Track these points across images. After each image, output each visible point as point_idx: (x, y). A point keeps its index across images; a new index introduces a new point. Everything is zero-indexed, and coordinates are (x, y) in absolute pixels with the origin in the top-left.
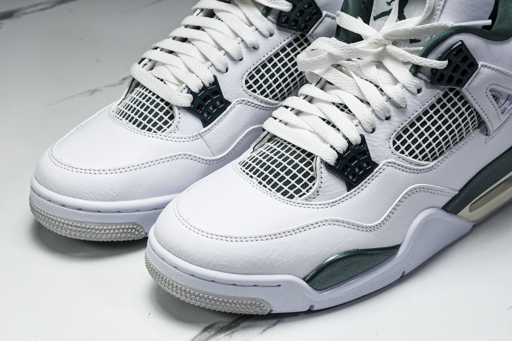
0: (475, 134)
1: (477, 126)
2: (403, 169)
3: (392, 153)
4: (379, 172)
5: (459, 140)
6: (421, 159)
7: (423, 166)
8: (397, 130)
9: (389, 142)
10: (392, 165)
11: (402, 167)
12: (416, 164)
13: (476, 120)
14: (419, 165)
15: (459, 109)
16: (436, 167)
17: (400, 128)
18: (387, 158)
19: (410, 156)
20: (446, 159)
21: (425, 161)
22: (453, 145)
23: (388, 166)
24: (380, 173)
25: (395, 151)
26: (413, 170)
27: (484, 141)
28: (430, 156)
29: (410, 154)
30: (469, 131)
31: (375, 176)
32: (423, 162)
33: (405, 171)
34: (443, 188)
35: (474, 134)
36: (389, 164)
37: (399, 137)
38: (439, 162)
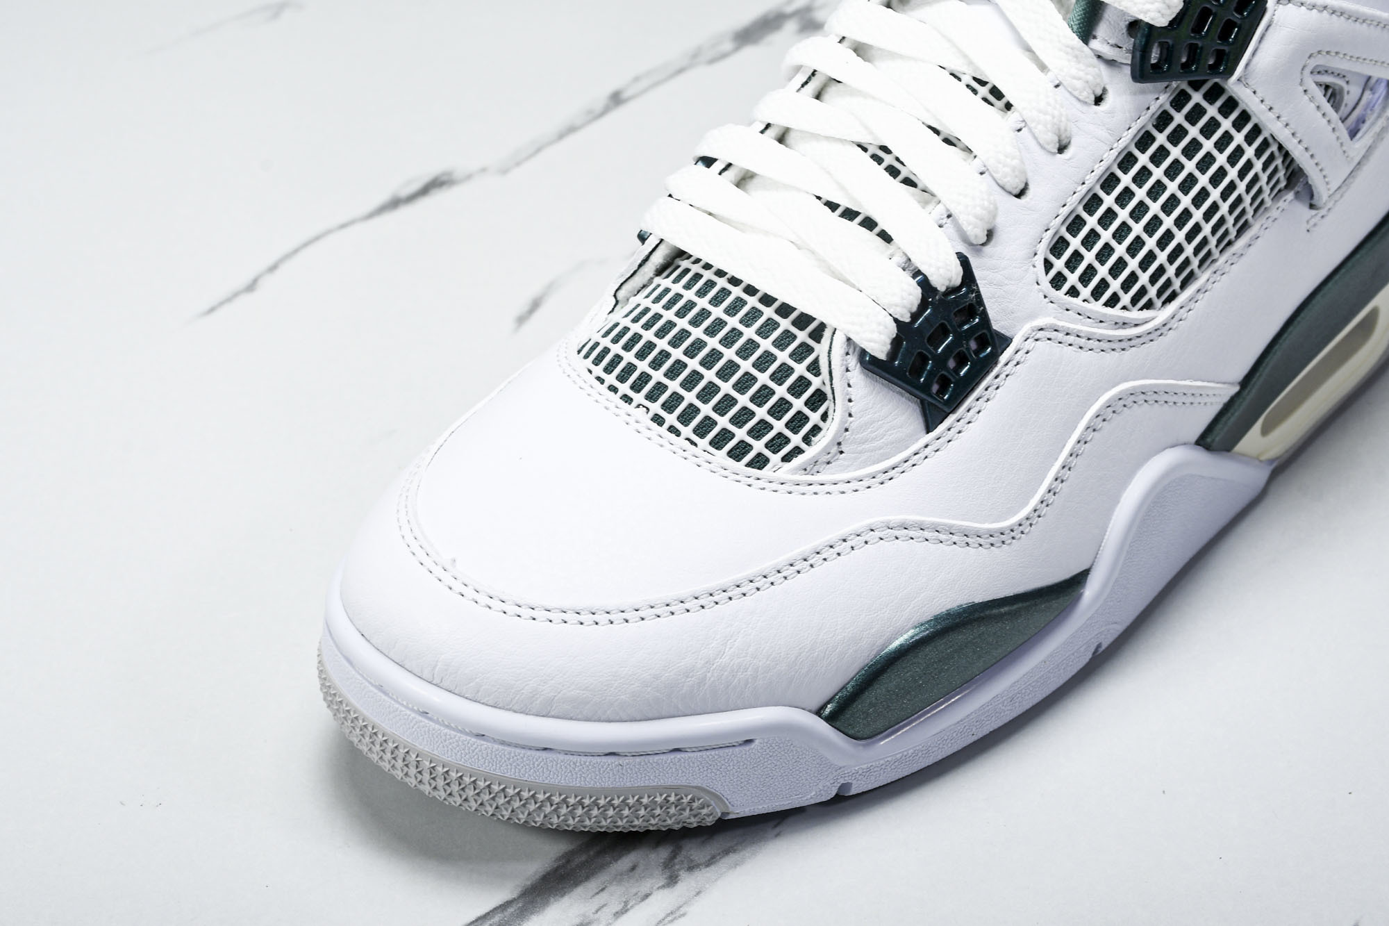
0: (1280, 209)
1: (1283, 184)
2: (1082, 341)
3: (1045, 297)
4: (1015, 362)
5: (1235, 233)
6: (1130, 306)
7: (1136, 325)
8: (1052, 224)
9: (1034, 266)
10: (1049, 337)
11: (1078, 336)
12: (1116, 323)
13: (1280, 167)
14: (1124, 324)
15: (1227, 138)
16: (1174, 324)
17: (1060, 219)
18: (1032, 317)
19: (1096, 300)
20: (1200, 296)
21: (1141, 309)
22: (1221, 252)
23: (1037, 340)
24: (1016, 365)
25: (1054, 290)
26: (1109, 341)
27: (1305, 226)
28: (1152, 292)
29: (1097, 294)
30: (1262, 202)
31: (1003, 376)
32: (1135, 314)
33: (1085, 349)
34: (1199, 383)
35: (1278, 209)
36: (1040, 334)
37: (1059, 246)
38: (1181, 308)
